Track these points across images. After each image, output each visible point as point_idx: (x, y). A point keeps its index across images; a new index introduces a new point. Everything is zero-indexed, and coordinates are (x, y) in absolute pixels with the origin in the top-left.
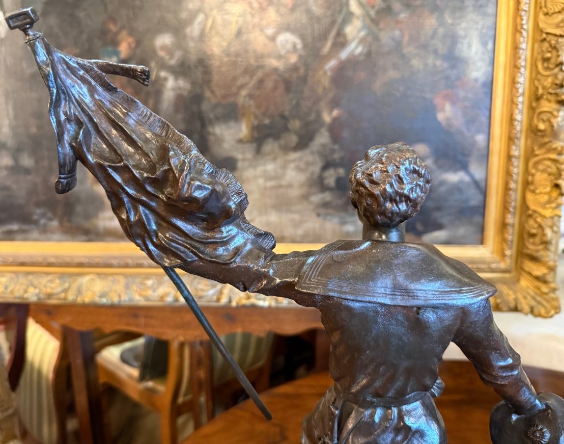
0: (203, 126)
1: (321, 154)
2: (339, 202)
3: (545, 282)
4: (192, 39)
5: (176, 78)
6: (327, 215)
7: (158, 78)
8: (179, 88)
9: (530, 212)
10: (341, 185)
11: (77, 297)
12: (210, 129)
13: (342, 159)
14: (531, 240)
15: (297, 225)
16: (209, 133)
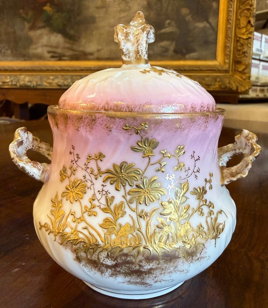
3: (245, 73)
9: (238, 39)
11: (17, 83)
12: (84, 3)
14: (238, 53)
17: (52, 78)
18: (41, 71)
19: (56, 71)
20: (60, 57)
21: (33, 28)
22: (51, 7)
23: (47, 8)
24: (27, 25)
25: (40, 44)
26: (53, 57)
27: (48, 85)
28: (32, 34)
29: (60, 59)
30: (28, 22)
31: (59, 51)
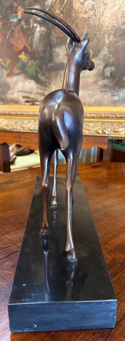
0: (51, 48)
1: (104, 60)
2: (112, 84)
4: (48, 7)
5: (40, 27)
6: (106, 91)
7: (33, 26)
8: (41, 31)
10: (113, 76)
12: (54, 50)
13: (114, 62)
15: (91, 97)
16: (53, 51)
17: (25, 122)
18: (17, 115)
19: (29, 115)
20: (33, 102)
21: (10, 74)
22: (25, 55)
23: (22, 56)
24: (5, 72)
25: (16, 90)
26: (27, 102)
27: (21, 129)
28: (10, 80)
29: (33, 104)
30: (6, 70)
31: (32, 96)
